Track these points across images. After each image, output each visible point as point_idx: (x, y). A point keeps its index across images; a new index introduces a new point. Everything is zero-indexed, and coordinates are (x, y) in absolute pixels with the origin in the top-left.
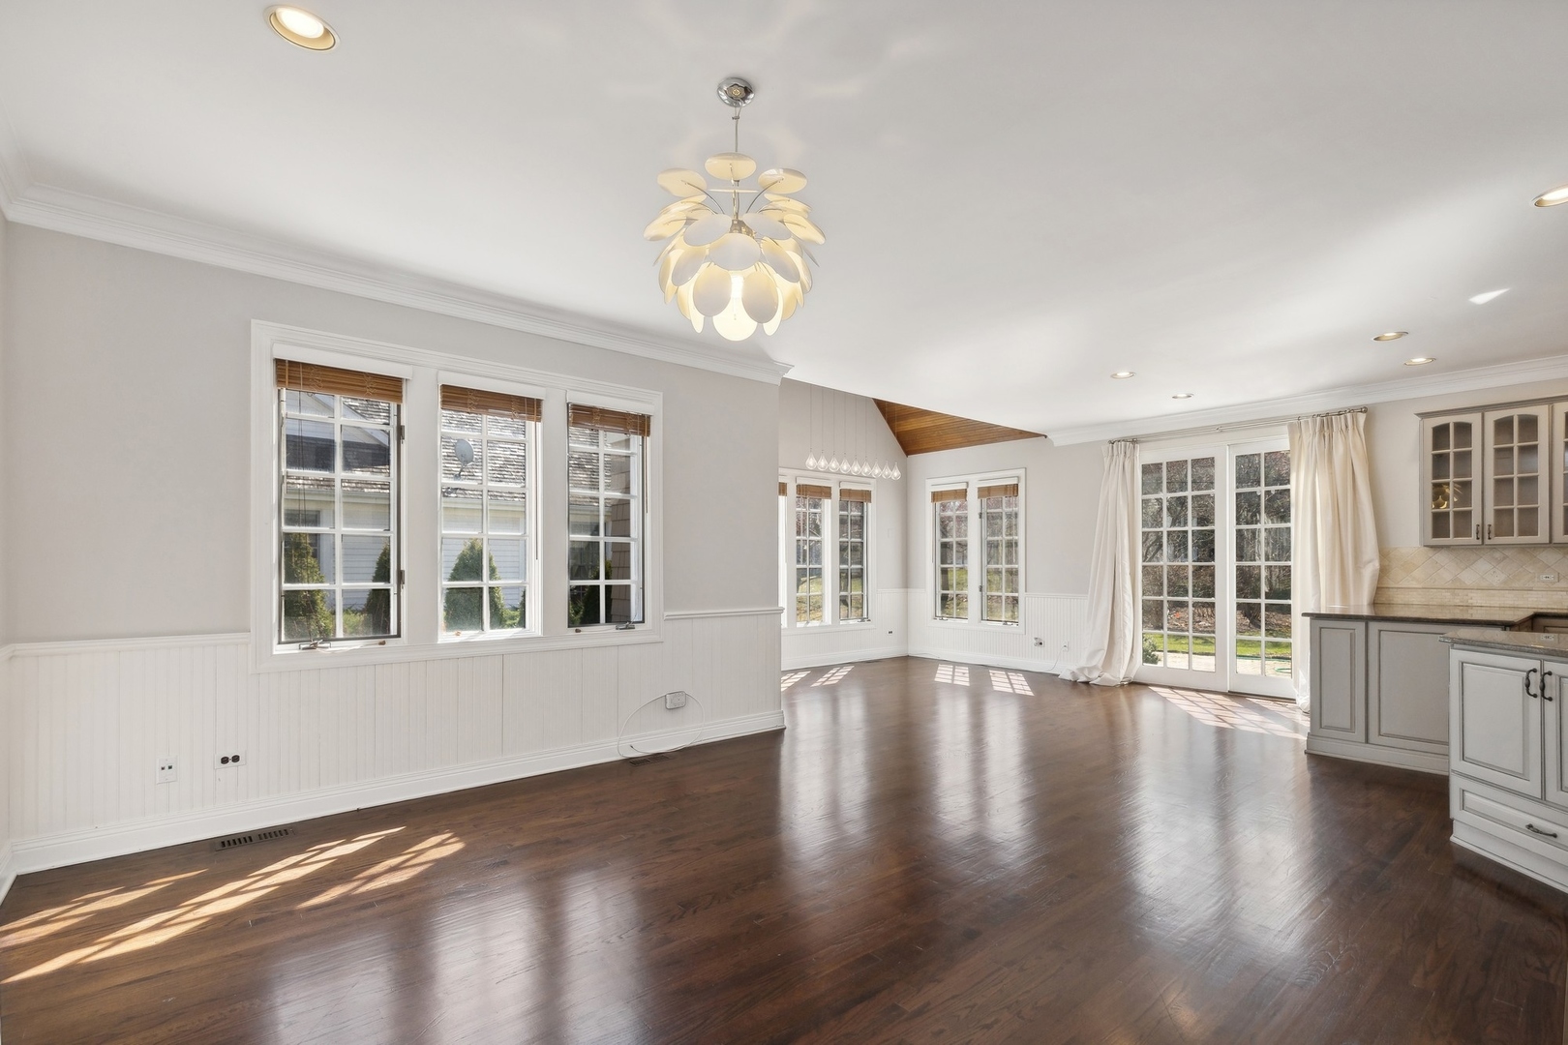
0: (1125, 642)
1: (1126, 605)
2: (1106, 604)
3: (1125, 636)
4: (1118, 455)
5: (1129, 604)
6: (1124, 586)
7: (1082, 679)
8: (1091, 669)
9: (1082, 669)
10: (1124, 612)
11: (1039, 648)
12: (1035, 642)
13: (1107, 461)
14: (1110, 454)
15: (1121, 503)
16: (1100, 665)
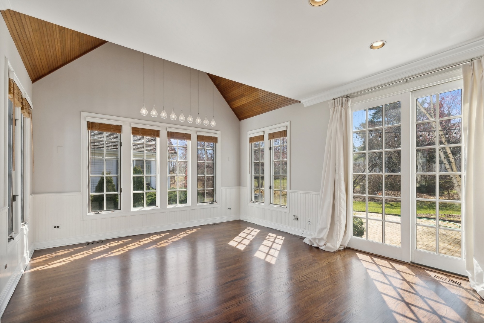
0: (340, 223)
1: (342, 200)
2: (329, 199)
3: (340, 220)
4: (338, 106)
5: (343, 200)
6: (340, 188)
7: (315, 245)
8: (320, 240)
9: (315, 239)
10: (340, 204)
11: (296, 221)
12: (294, 218)
13: (331, 111)
14: (333, 106)
15: (339, 135)
16: (325, 238)
